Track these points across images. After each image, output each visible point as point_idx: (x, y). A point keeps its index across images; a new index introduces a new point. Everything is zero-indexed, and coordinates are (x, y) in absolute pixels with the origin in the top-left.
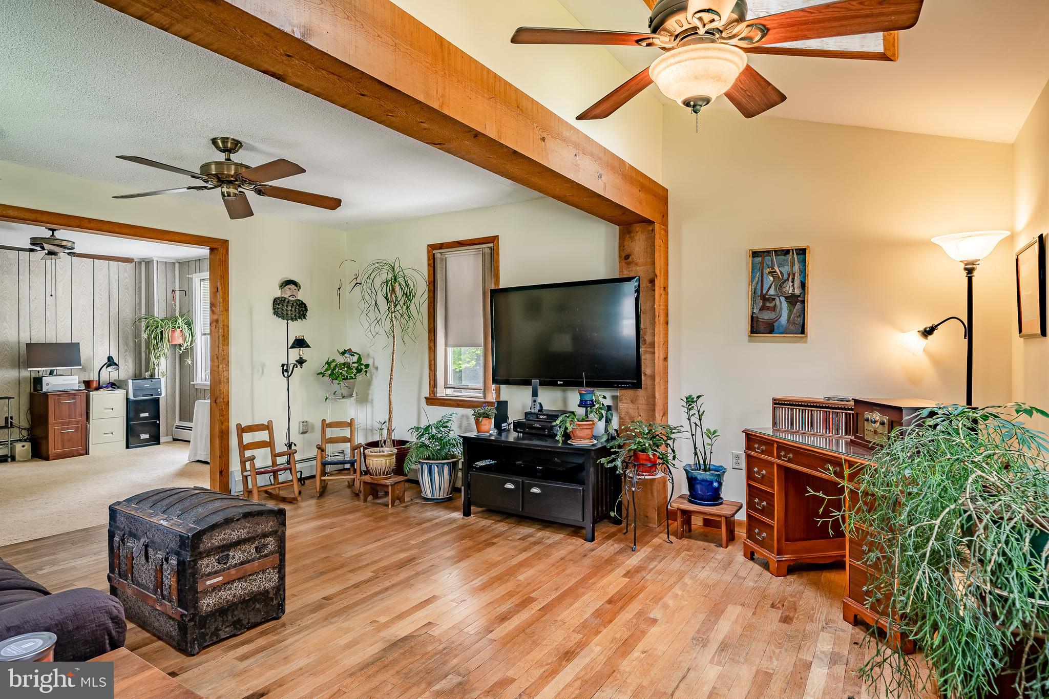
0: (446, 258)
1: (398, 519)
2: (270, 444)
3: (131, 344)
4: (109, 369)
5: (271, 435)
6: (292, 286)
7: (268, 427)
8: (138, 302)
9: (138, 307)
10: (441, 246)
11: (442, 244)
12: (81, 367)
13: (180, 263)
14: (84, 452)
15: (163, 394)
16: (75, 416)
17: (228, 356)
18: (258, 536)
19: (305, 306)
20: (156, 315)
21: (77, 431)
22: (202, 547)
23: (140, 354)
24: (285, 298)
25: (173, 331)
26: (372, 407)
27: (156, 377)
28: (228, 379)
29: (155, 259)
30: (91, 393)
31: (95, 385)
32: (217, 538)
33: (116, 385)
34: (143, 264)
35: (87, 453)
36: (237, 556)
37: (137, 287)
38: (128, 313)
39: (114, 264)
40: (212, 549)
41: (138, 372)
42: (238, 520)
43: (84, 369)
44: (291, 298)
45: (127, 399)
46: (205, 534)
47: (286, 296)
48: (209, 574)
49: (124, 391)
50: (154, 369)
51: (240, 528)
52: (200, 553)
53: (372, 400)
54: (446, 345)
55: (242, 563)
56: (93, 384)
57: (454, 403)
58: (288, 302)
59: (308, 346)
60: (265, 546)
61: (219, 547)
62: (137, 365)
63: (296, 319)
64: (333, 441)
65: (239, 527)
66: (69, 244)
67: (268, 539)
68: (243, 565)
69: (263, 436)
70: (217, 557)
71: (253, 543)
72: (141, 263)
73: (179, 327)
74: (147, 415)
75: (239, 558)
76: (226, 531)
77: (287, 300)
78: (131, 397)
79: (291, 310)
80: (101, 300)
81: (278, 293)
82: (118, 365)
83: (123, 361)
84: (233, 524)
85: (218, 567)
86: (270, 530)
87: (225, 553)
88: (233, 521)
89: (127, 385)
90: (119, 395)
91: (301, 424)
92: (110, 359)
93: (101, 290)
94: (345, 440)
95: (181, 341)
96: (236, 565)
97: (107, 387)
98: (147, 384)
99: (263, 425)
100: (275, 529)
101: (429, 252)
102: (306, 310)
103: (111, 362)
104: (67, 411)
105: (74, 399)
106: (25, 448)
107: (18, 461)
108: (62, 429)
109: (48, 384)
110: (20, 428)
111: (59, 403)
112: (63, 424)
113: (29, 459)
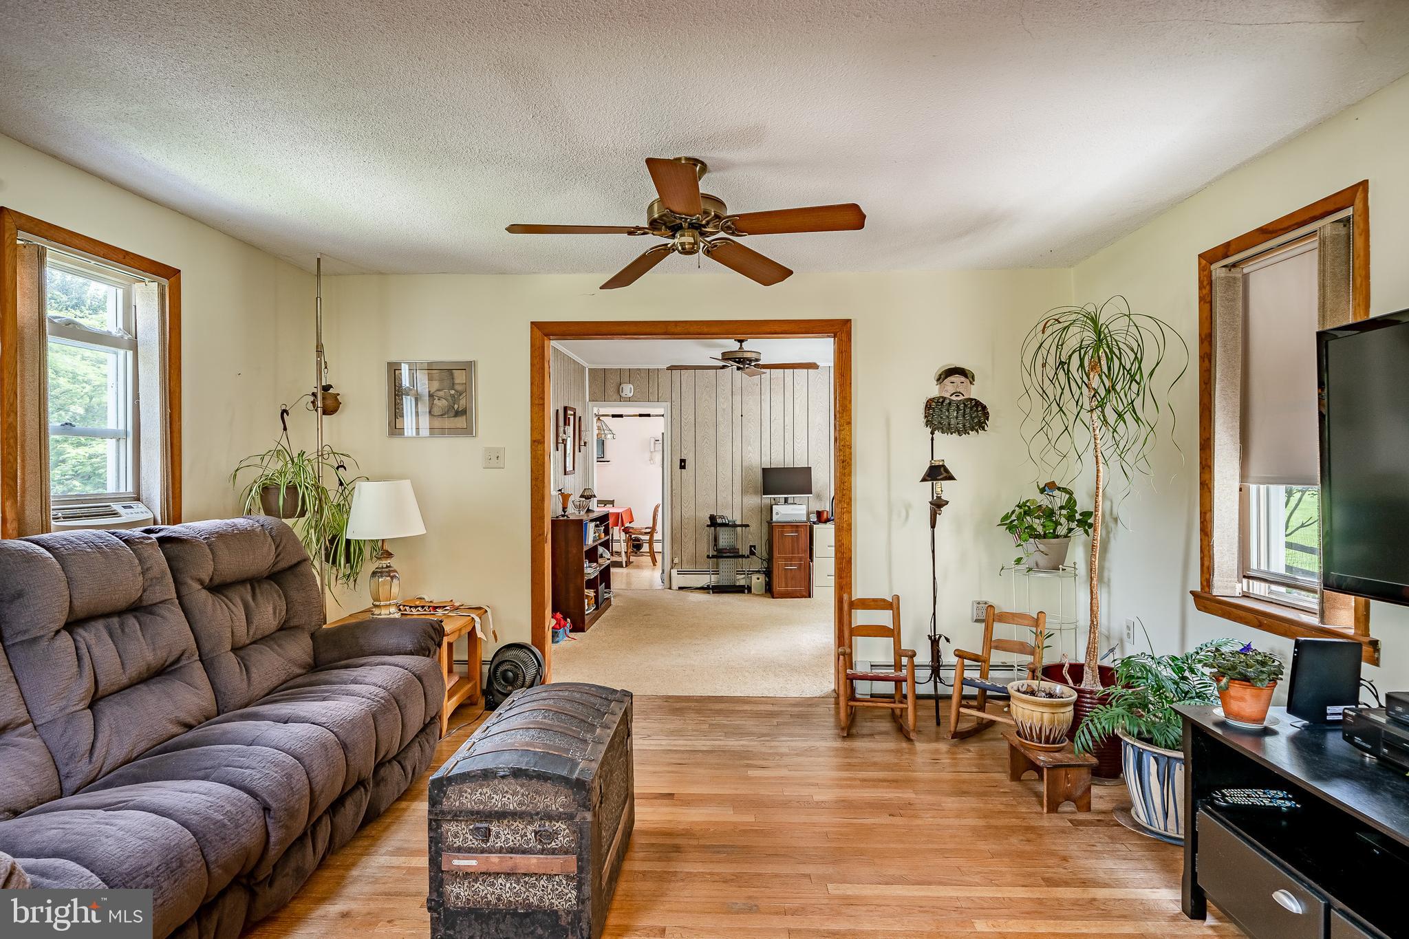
0: (1246, 277)
1: (1028, 848)
2: (892, 632)
5: (897, 618)
6: (957, 379)
7: (892, 605)
10: (1225, 250)
11: (1228, 244)
12: (811, 496)
14: (809, 594)
16: (799, 551)
17: (850, 491)
18: (537, 814)
19: (984, 408)
21: (800, 568)
22: (446, 805)
24: (944, 399)
26: (1109, 593)
28: (850, 525)
30: (816, 527)
32: (469, 796)
35: (810, 596)
36: (503, 834)
39: (789, 372)
40: (461, 812)
42: (503, 777)
44: (954, 398)
46: (450, 784)
47: (947, 395)
48: (459, 850)
51: (507, 792)
52: (443, 812)
53: (1109, 580)
54: (1244, 476)
55: (512, 850)
56: (823, 514)
57: (1250, 616)
58: (950, 404)
59: (951, 478)
60: (552, 836)
61: (472, 813)
63: (966, 432)
64: (1003, 646)
65: (506, 789)
66: (753, 356)
67: (557, 825)
68: (511, 853)
69: (883, 618)
70: (471, 827)
71: (530, 823)
75: (507, 840)
76: (485, 790)
77: (947, 401)
79: (957, 417)
81: (934, 391)
84: (496, 781)
85: (472, 842)
86: (561, 810)
87: (486, 825)
88: (496, 777)
91: (975, 605)
94: (1022, 648)
96: (500, 850)
99: (884, 600)
100: (569, 810)
101: (1202, 269)
102: (986, 416)
104: (790, 545)
105: (797, 532)
106: (760, 580)
107: (754, 594)
108: (786, 565)
109: (777, 514)
110: (761, 559)
111: (783, 535)
112: (786, 559)
113: (763, 594)
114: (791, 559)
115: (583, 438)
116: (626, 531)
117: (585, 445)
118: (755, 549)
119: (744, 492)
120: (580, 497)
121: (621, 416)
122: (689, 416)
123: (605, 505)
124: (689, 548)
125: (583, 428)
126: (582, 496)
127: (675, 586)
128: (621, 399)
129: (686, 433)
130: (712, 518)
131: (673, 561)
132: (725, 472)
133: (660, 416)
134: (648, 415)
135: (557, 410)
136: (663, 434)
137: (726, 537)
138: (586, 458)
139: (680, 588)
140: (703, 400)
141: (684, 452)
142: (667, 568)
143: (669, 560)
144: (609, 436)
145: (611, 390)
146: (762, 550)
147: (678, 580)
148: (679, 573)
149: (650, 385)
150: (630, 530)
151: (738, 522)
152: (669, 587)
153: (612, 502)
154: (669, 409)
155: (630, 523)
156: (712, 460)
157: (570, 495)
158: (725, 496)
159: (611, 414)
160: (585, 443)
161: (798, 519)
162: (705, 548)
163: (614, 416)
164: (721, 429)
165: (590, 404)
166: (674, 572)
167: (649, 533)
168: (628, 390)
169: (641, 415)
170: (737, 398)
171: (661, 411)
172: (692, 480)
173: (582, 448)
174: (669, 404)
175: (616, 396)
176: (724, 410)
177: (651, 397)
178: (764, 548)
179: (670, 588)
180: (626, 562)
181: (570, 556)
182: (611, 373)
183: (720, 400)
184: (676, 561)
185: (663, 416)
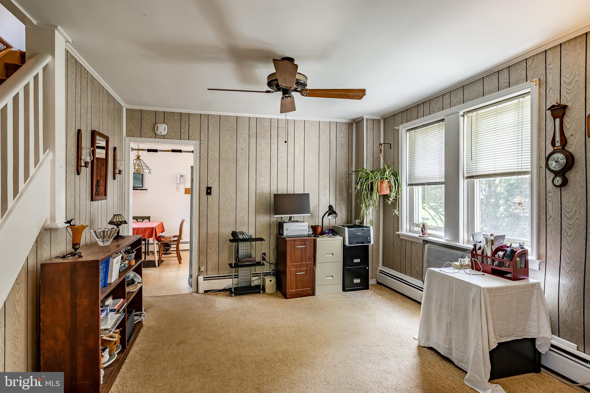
3: (345, 194)
4: (330, 217)
8: (350, 158)
9: (350, 162)
12: (310, 215)
13: (384, 119)
14: (312, 293)
15: (372, 242)
16: (306, 260)
20: (365, 168)
21: (306, 273)
23: (351, 203)
25: (382, 183)
27: (365, 225)
29: (365, 117)
30: (318, 239)
31: (319, 230)
33: (335, 232)
34: (354, 124)
35: (313, 294)
37: (350, 145)
38: (342, 167)
41: (349, 218)
43: (312, 216)
45: (344, 245)
49: (342, 238)
50: (363, 218)
62: (349, 212)
72: (352, 124)
73: (387, 179)
74: (358, 261)
78: (347, 244)
80: (325, 157)
82: (336, 214)
83: (339, 209)
89: (344, 232)
90: (337, 241)
92: (330, 207)
93: (324, 148)
95: (387, 192)
97: (328, 233)
98: (359, 232)
103: (331, 211)
104: (300, 255)
105: (305, 244)
106: (272, 282)
107: (268, 294)
108: (297, 271)
109: (287, 230)
110: (269, 263)
111: (294, 247)
112: (296, 267)
113: (274, 293)
114: (300, 266)
115: (118, 167)
116: (158, 239)
117: (120, 173)
118: (265, 256)
119: (257, 212)
120: (109, 223)
121: (156, 151)
122: (214, 153)
123: (143, 220)
124: (213, 259)
125: (118, 157)
126: (111, 223)
127: (201, 290)
128: (156, 136)
129: (212, 166)
130: (234, 234)
131: (199, 269)
132: (243, 198)
133: (190, 152)
134: (180, 151)
135: (79, 131)
136: (192, 167)
137: (244, 248)
138: (122, 185)
139: (206, 292)
140: (226, 140)
141: (210, 181)
142: (195, 275)
143: (196, 269)
144: (146, 171)
145: (147, 127)
146: (271, 257)
147: (204, 285)
148: (205, 279)
149: (182, 126)
150: (162, 239)
151: (253, 237)
152: (196, 290)
153: (149, 218)
154: (198, 147)
155: (162, 232)
156: (232, 188)
157: (84, 227)
158: (242, 216)
159: (146, 148)
160: (120, 172)
161: (301, 233)
162: (226, 258)
163: (149, 150)
164: (240, 163)
165: (127, 138)
166: (201, 278)
167: (176, 240)
168: (162, 129)
169: (173, 151)
170: (253, 140)
171: (191, 148)
172: (216, 204)
173: (118, 176)
174: (198, 142)
175: (151, 134)
176: (243, 149)
177: (182, 136)
178: (272, 254)
179: (197, 292)
180: (158, 261)
181: (79, 309)
182: (148, 114)
183: (240, 141)
184: (203, 269)
185: (192, 152)
